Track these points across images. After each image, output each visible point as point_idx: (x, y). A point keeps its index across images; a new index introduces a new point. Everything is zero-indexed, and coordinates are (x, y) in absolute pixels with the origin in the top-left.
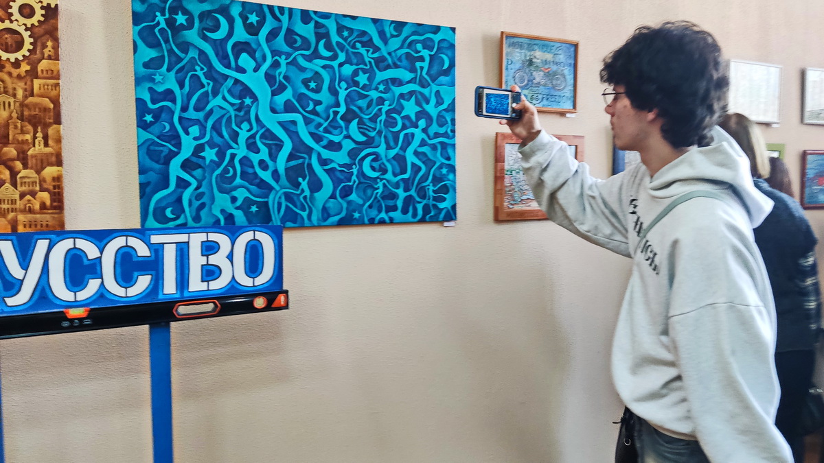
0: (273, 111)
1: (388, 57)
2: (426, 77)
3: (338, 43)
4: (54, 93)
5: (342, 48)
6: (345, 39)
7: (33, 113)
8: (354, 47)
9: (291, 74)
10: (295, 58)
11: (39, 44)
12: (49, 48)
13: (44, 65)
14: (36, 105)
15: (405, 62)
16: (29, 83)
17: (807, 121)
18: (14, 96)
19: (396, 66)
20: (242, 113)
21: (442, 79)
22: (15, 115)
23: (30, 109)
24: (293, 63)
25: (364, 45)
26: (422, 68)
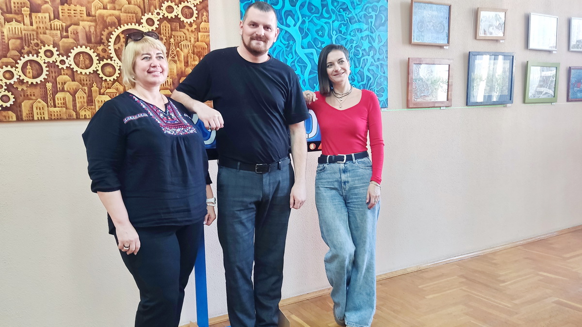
0: (303, 48)
1: (355, 16)
2: (374, 27)
3: (332, 9)
4: (207, 40)
5: (334, 12)
6: (335, 8)
7: (198, 50)
8: (339, 12)
9: (310, 27)
10: (312, 19)
11: (200, 14)
12: (205, 16)
13: (203, 25)
14: (199, 46)
15: (363, 19)
16: (196, 35)
17: (571, 49)
18: (190, 41)
19: (359, 21)
20: (289, 49)
21: (381, 28)
22: (190, 52)
23: (197, 48)
24: (311, 21)
25: (344, 10)
26: (371, 22)
